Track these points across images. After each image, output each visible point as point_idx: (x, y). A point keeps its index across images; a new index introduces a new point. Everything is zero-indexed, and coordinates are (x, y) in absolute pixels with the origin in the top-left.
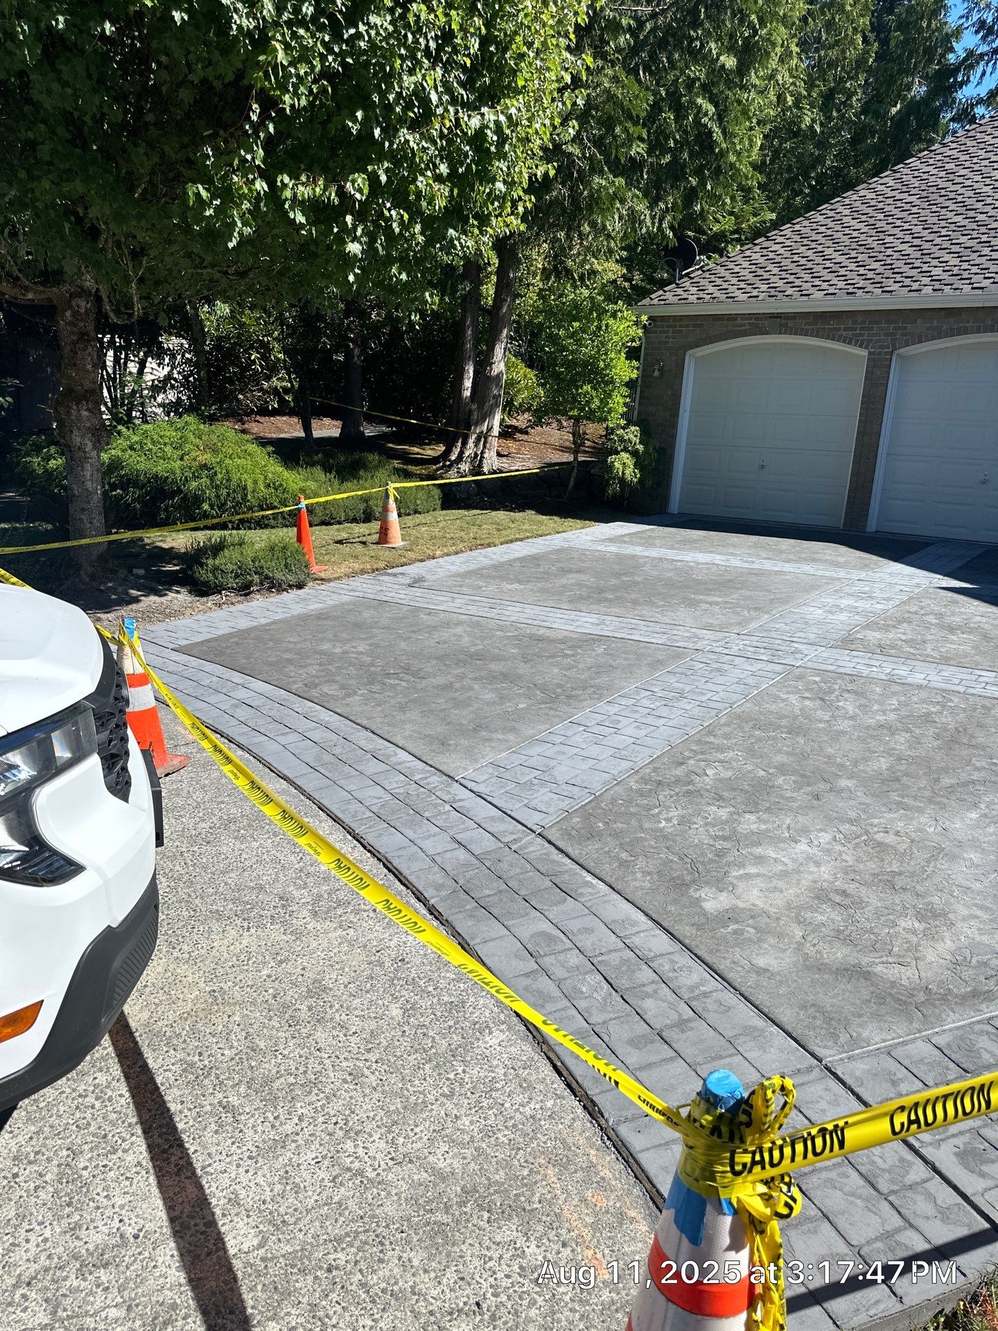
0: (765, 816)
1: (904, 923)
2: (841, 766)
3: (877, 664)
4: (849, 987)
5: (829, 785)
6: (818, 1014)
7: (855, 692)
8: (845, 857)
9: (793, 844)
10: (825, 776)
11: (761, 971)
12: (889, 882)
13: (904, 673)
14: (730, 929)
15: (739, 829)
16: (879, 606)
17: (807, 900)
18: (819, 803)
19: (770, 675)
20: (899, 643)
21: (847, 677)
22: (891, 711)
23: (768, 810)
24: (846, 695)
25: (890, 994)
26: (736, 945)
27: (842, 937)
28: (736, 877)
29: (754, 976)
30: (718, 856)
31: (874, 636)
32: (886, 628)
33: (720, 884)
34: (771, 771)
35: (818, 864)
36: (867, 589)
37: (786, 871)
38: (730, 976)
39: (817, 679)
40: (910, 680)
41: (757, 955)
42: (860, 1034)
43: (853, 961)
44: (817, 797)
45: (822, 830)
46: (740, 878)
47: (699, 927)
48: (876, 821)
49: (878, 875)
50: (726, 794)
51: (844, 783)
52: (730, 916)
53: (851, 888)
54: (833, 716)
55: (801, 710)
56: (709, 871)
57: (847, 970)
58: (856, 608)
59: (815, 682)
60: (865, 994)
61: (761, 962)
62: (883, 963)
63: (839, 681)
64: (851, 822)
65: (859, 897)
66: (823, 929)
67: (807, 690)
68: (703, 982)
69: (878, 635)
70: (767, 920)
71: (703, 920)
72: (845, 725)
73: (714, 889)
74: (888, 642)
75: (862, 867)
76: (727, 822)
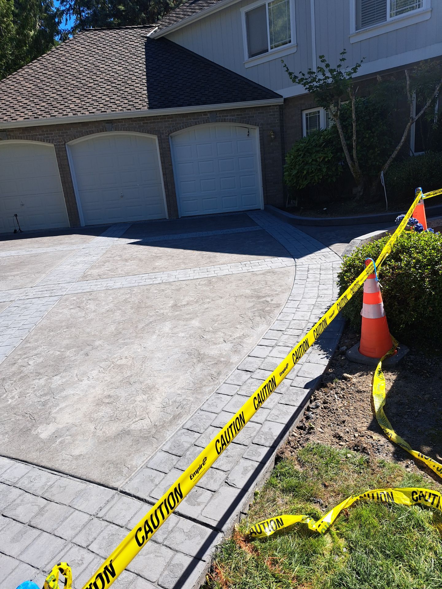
0: (64, 374)
1: (139, 398)
2: (95, 335)
3: (100, 283)
4: (122, 443)
5: (91, 347)
6: (110, 465)
7: (93, 299)
8: (106, 378)
9: (80, 383)
10: (88, 343)
11: (77, 458)
12: (128, 382)
13: (112, 285)
14: (57, 443)
15: (52, 386)
16: (94, 258)
17: (93, 408)
18: (89, 357)
19: (52, 303)
20: (107, 272)
21: (88, 293)
22: (110, 303)
23: (65, 370)
24: (89, 302)
25: (141, 437)
26: (62, 450)
27: (113, 419)
28: (56, 413)
29: (74, 462)
30: (44, 405)
31: (95, 272)
32: (99, 267)
33: (47, 420)
34: (62, 350)
35: (94, 387)
36: (88, 251)
37: (80, 398)
38: (62, 469)
39: (75, 298)
40: (115, 287)
41: (74, 449)
42: (132, 465)
43: (120, 429)
44: (87, 355)
45: (92, 370)
46: (57, 413)
47: (40, 450)
48: (115, 356)
49: (122, 381)
50: (42, 371)
51: (97, 343)
52: (55, 436)
53: (112, 393)
54: (86, 313)
55: (70, 315)
56: (41, 416)
57: (119, 435)
58: (84, 261)
59: (74, 300)
60: (130, 442)
61: (77, 452)
62: (134, 423)
63: (85, 296)
64: (105, 360)
65: (116, 395)
66: (104, 419)
67: (71, 305)
68: (48, 479)
69: (97, 271)
70: (76, 428)
71: (42, 445)
72: (92, 316)
73: (45, 425)
74: (102, 273)
75: (114, 380)
76: (45, 385)
